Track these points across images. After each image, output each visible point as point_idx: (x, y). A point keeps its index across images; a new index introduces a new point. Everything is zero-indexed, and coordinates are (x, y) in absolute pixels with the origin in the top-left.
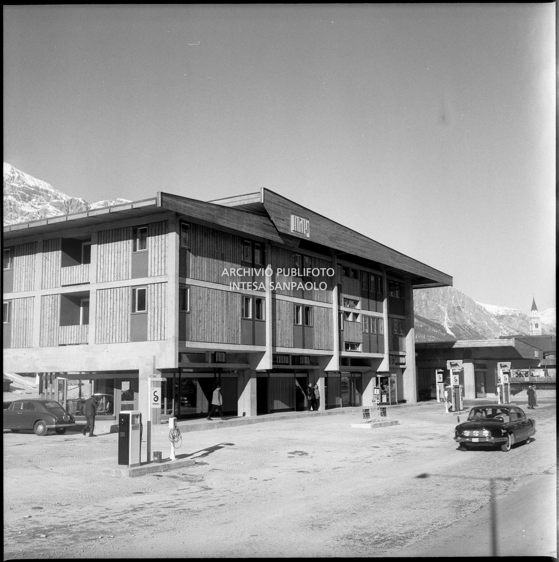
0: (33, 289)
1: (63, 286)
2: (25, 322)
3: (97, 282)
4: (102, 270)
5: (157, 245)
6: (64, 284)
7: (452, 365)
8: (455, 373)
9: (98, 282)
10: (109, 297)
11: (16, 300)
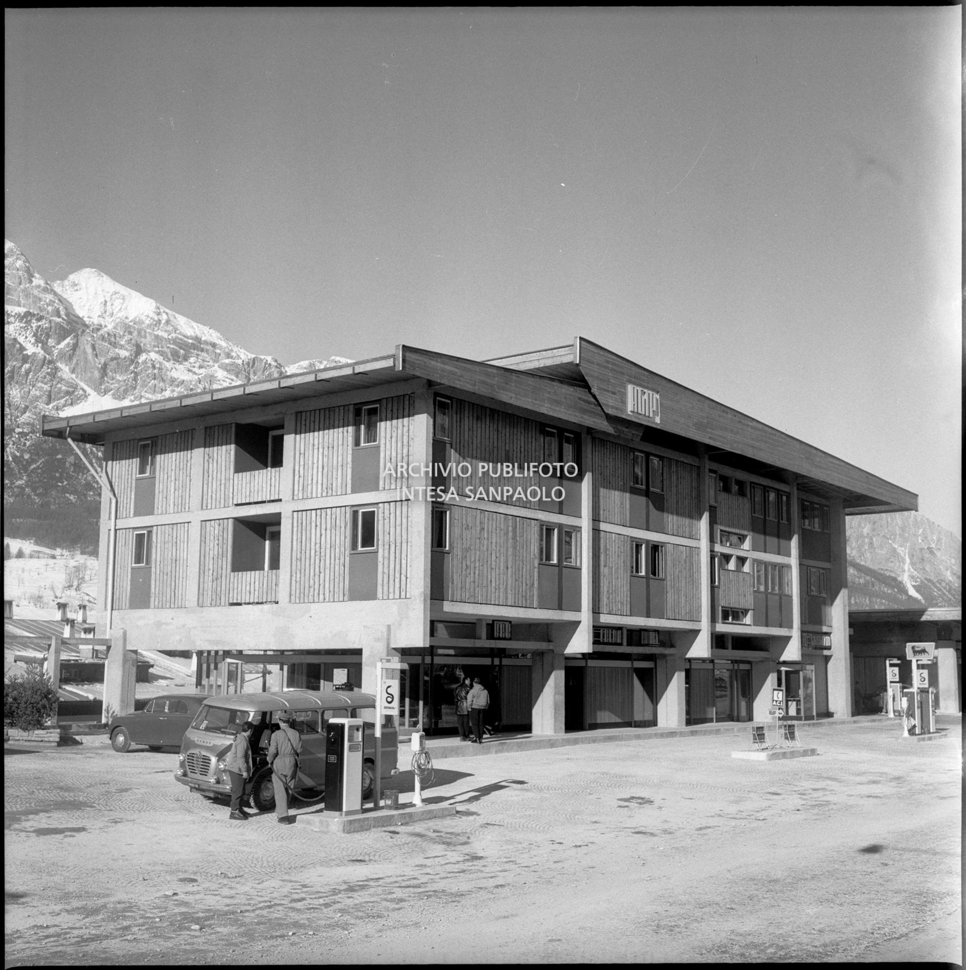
0: (187, 510)
1: (237, 505)
2: (174, 564)
3: (293, 499)
4: (301, 479)
5: (394, 434)
6: (239, 502)
7: (915, 652)
8: (920, 667)
9: (296, 498)
10: (313, 524)
11: (159, 527)
